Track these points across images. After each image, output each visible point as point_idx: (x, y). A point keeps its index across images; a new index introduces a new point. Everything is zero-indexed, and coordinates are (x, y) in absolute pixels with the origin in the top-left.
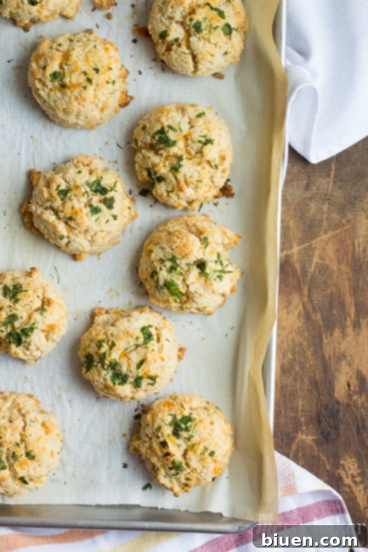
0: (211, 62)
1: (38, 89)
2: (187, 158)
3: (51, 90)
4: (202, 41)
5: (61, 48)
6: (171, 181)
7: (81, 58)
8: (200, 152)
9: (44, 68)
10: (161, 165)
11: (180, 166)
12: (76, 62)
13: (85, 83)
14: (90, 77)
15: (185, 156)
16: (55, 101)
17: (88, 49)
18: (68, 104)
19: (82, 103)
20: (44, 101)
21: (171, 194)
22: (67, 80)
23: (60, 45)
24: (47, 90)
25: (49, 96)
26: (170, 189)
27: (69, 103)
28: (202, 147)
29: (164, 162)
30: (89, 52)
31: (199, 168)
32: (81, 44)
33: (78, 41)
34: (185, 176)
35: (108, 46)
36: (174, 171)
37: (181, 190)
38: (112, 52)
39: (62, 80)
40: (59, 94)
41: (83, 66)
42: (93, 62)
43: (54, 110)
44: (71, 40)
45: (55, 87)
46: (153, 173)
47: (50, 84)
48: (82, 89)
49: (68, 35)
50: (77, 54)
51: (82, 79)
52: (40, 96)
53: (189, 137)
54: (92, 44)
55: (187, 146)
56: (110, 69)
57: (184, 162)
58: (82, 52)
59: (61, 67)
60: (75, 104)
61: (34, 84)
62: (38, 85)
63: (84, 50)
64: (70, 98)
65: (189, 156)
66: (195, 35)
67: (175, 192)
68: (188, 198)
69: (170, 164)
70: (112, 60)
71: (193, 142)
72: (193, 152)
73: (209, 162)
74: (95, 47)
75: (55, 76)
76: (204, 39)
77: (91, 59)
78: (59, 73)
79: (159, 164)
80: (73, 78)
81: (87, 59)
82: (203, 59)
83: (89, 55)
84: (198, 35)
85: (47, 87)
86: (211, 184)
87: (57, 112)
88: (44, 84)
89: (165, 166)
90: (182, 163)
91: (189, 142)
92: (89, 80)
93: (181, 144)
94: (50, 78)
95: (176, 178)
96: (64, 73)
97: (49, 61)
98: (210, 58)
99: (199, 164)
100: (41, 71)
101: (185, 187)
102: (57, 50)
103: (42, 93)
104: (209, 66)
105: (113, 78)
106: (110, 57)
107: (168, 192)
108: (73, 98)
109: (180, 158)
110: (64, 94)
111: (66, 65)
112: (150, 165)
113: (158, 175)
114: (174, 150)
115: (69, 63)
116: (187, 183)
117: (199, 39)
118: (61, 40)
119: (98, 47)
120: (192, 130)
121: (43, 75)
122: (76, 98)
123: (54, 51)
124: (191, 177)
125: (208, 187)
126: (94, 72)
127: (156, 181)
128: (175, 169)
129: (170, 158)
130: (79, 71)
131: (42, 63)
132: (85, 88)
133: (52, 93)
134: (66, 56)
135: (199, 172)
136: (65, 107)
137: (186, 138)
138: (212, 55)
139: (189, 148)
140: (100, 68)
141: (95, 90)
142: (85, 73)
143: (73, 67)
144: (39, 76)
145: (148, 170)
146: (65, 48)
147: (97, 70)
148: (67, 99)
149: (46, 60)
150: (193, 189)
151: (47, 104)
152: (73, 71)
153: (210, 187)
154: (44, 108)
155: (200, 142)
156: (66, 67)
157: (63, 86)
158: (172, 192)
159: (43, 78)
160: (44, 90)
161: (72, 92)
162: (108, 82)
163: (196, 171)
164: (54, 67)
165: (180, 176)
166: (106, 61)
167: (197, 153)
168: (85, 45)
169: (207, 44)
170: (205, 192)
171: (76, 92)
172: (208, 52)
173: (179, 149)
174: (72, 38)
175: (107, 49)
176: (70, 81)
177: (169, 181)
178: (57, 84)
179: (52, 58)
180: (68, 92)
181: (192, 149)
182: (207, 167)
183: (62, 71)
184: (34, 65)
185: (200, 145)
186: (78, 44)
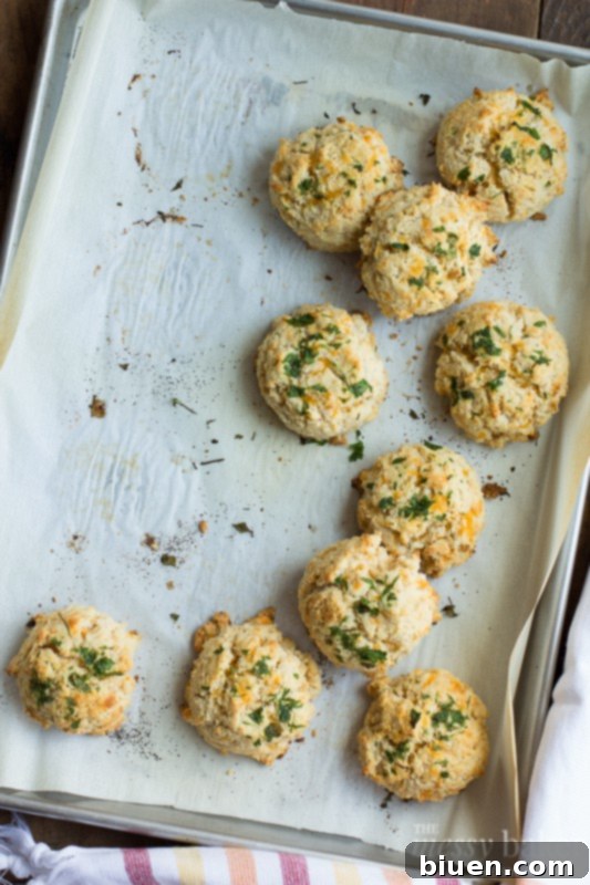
0: (531, 199)
1: (287, 209)
2: (510, 376)
3: (304, 206)
4: (516, 174)
5: (307, 149)
6: (482, 401)
7: (335, 155)
8: (530, 371)
9: (289, 179)
10: (475, 375)
11: (499, 383)
12: (329, 162)
13: (347, 188)
14: (353, 178)
15: (508, 371)
16: (312, 220)
17: (342, 142)
18: (329, 220)
19: (348, 215)
20: (298, 223)
21: (477, 418)
22: (322, 189)
23: (304, 144)
24: (298, 207)
25: (302, 215)
26: (477, 411)
27: (331, 218)
28: (534, 366)
29: (479, 374)
30: (345, 146)
31: (523, 392)
32: (332, 137)
33: (328, 135)
34: (502, 397)
35: (369, 133)
36: (489, 388)
37: (492, 415)
38: (375, 141)
39: (315, 189)
40: (315, 210)
41: (339, 166)
42: (353, 158)
43: (314, 232)
44: (318, 136)
45: (308, 202)
46: (458, 385)
47: (300, 199)
48: (344, 196)
49: (313, 130)
50: (329, 151)
51: (342, 182)
52: (291, 218)
53: (519, 348)
54: (347, 135)
55: (513, 359)
56: (376, 163)
57: (506, 380)
58: (334, 148)
59: (311, 172)
60: (339, 217)
61: (281, 203)
62: (286, 203)
63: (337, 145)
64: (331, 211)
65: (512, 373)
66: (505, 167)
67: (483, 416)
68: (497, 428)
69: (485, 378)
70: (377, 151)
71: (524, 356)
72: (520, 370)
73: (537, 387)
74: (351, 138)
75: (305, 186)
76: (518, 170)
77: (348, 155)
78: (311, 181)
79: (471, 374)
80: (332, 184)
81: (343, 156)
82: (521, 196)
83: (345, 150)
84: (510, 167)
85: (298, 203)
86: (531, 417)
87: (318, 233)
88: (293, 201)
89: (478, 379)
90: (501, 380)
91: (519, 355)
92: (352, 183)
93: (507, 354)
94: (299, 191)
95: (489, 398)
96: (317, 180)
97: (294, 168)
98: (529, 194)
99: (524, 386)
100: (286, 183)
101: (498, 413)
102: (302, 152)
103: (294, 213)
104: (530, 204)
105: (383, 174)
106: (373, 148)
107: (474, 414)
108: (335, 210)
109: (501, 373)
110: (321, 209)
111: (318, 168)
112: (458, 374)
113: (466, 389)
114: (495, 360)
115: (321, 165)
116: (502, 407)
117: (512, 171)
118: (304, 138)
119: (355, 137)
120: (526, 340)
121: (289, 188)
122: (339, 210)
123: (298, 154)
124: (509, 401)
125: (526, 421)
126: (356, 171)
127: (460, 396)
128: (491, 387)
129: (487, 370)
130: (336, 173)
131: (284, 173)
132: (348, 194)
133: (306, 211)
134: (315, 157)
135: (521, 398)
136: (326, 224)
137: (515, 348)
138: (532, 190)
139: (516, 363)
140: (362, 163)
141: (362, 194)
142: (344, 174)
143: (327, 170)
144: (285, 191)
145: (454, 380)
146: (311, 146)
147: (359, 168)
148: (326, 213)
149: (289, 168)
150: (507, 417)
151: (302, 227)
152: (328, 175)
153: (530, 421)
154: (300, 233)
155: (532, 358)
156: (317, 172)
157: (319, 198)
158: (479, 415)
159: (290, 193)
160: (294, 208)
161: (332, 203)
162: (377, 181)
163: (517, 394)
164: (302, 174)
165: (496, 397)
166: (369, 155)
167: (525, 371)
168: (338, 138)
169: (523, 176)
170: (521, 426)
171: (337, 202)
172: (526, 187)
173: (503, 360)
174: (319, 132)
175: (367, 139)
176: (327, 189)
177: (478, 399)
178: (309, 196)
179: (297, 164)
180: (327, 204)
181: (520, 364)
182: (533, 392)
183: (313, 178)
184: (275, 178)
185: (532, 362)
186: (328, 138)
